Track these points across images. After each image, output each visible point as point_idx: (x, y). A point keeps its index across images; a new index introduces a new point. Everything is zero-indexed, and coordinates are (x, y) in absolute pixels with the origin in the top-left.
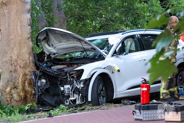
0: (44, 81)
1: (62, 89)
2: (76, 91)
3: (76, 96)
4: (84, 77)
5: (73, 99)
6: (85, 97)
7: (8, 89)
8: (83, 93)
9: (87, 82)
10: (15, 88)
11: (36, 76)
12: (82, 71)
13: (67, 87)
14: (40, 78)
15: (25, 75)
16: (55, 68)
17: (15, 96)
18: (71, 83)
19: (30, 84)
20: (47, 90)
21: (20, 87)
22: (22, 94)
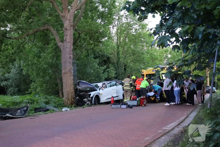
0: (78, 98)
1: (84, 100)
2: (89, 100)
3: (89, 102)
4: (91, 96)
5: (87, 103)
6: (91, 102)
7: (66, 100)
8: (91, 101)
9: (92, 98)
10: (69, 100)
11: (75, 96)
12: (91, 94)
13: (86, 99)
14: (77, 97)
15: (72, 96)
16: (82, 93)
17: (69, 102)
18: (87, 98)
19: (73, 99)
20: (79, 100)
21: (70, 100)
22: (71, 102)
